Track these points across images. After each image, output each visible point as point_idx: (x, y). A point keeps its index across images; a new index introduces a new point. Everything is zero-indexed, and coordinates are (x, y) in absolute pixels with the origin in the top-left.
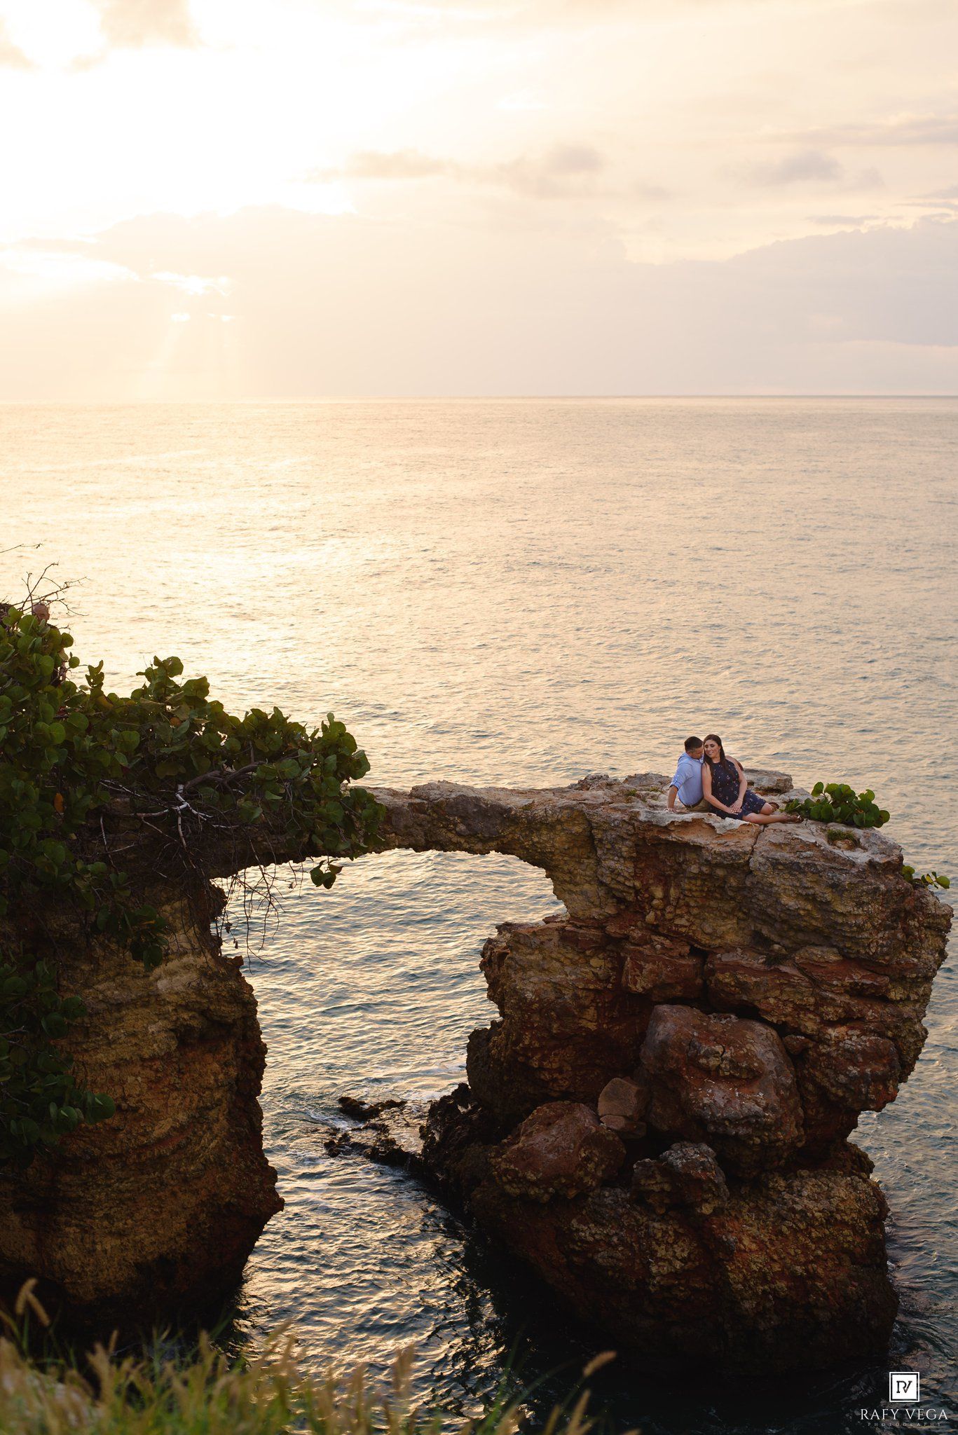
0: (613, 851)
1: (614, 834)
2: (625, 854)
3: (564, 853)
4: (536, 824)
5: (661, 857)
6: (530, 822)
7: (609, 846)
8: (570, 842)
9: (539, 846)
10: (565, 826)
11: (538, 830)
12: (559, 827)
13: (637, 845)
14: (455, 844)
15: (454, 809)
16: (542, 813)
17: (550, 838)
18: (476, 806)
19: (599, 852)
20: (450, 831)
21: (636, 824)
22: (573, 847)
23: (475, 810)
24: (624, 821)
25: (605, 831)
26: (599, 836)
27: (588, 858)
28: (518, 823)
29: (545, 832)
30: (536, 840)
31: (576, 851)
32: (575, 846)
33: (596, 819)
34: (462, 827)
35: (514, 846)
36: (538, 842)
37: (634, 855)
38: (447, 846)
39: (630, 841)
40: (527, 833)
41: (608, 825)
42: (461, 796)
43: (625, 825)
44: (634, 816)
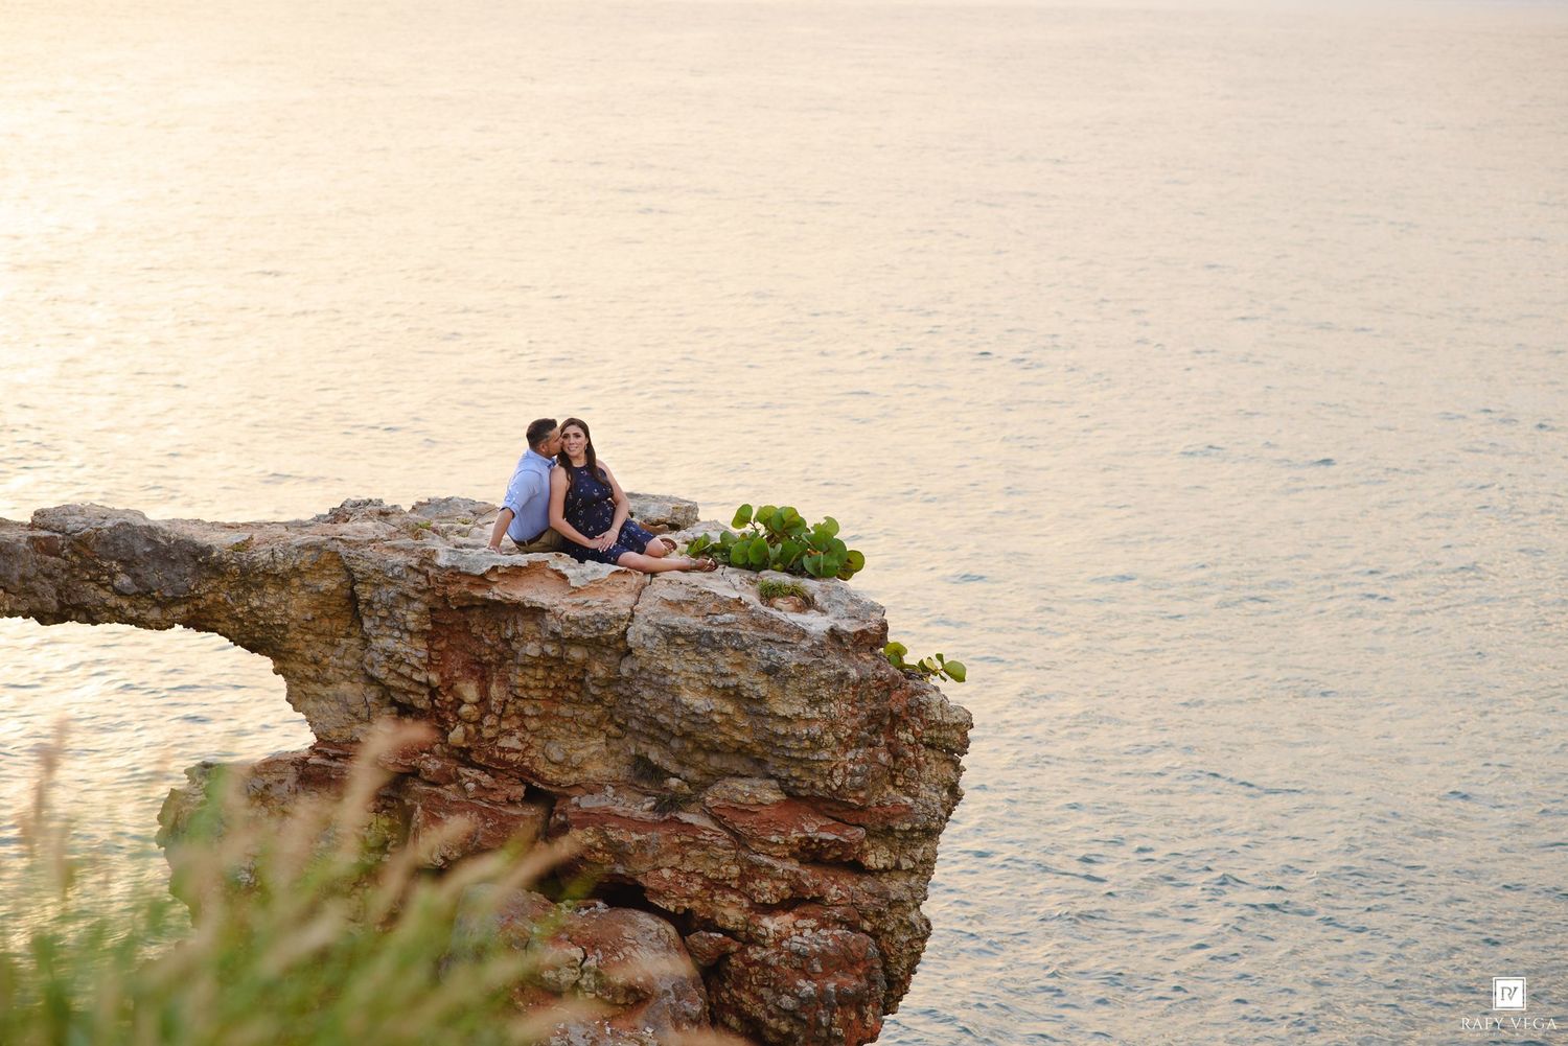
0: (390, 620)
1: (393, 591)
2: (411, 626)
3: (305, 627)
4: (256, 575)
5: (474, 630)
6: (244, 572)
7: (383, 613)
8: (316, 608)
9: (261, 614)
10: (308, 580)
11: (260, 586)
12: (296, 581)
13: (432, 610)
14: (112, 610)
15: (111, 548)
16: (266, 556)
17: (281, 601)
18: (150, 541)
19: (367, 624)
20: (103, 586)
21: (431, 572)
22: (320, 617)
23: (148, 549)
24: (411, 567)
25: (377, 586)
26: (367, 596)
27: (348, 635)
28: (223, 574)
29: (272, 591)
30: (256, 603)
31: (326, 623)
32: (325, 614)
33: (361, 565)
34: (124, 580)
35: (216, 616)
36: (259, 608)
37: (429, 627)
38: (98, 613)
39: (421, 601)
40: (241, 591)
41: (382, 577)
42: (122, 524)
43: (412, 575)
44: (427, 559)
